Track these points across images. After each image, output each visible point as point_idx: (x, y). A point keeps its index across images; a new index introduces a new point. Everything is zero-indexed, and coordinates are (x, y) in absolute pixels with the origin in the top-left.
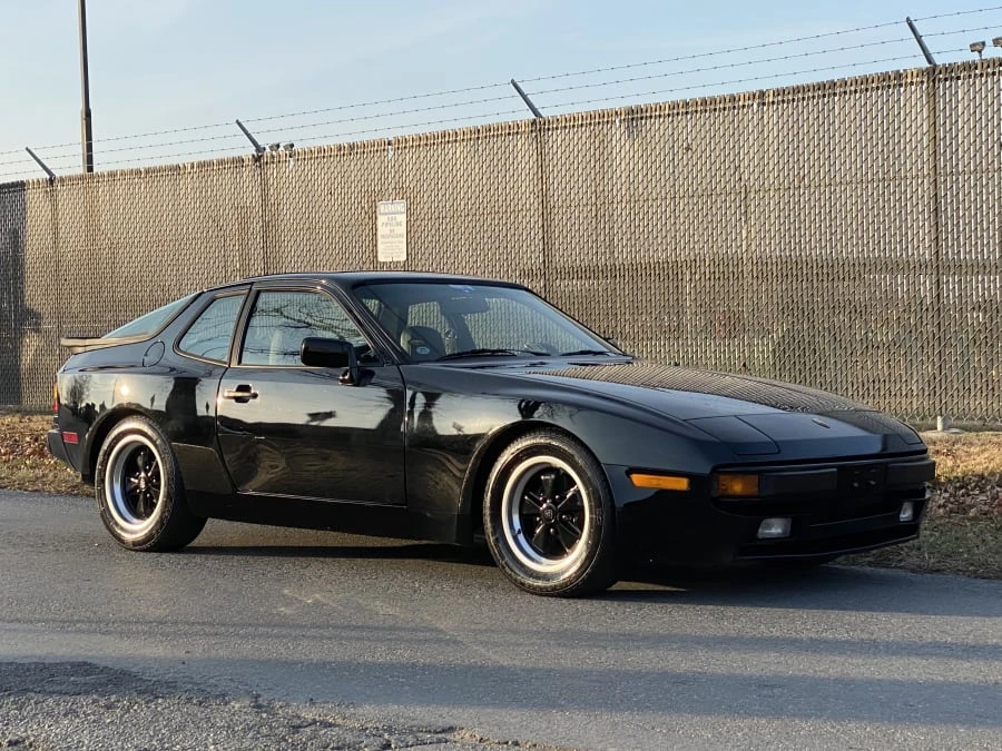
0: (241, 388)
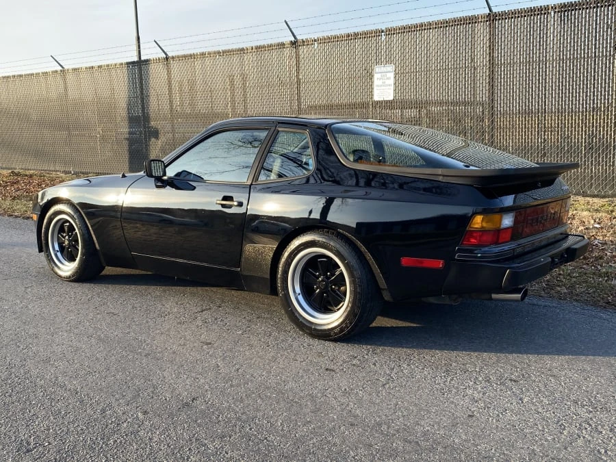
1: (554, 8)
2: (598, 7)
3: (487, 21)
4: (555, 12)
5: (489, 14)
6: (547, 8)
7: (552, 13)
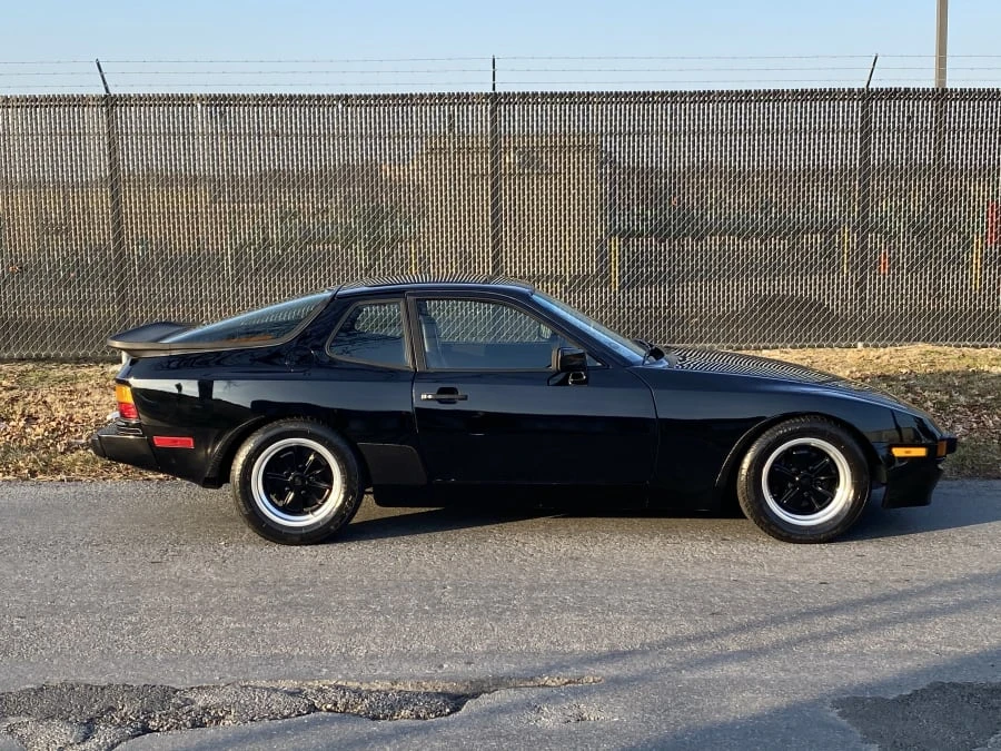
0: (442, 391)
1: (201, 98)
2: (259, 105)
3: (103, 106)
4: (202, 105)
5: (106, 96)
6: (190, 97)
7: (199, 107)
